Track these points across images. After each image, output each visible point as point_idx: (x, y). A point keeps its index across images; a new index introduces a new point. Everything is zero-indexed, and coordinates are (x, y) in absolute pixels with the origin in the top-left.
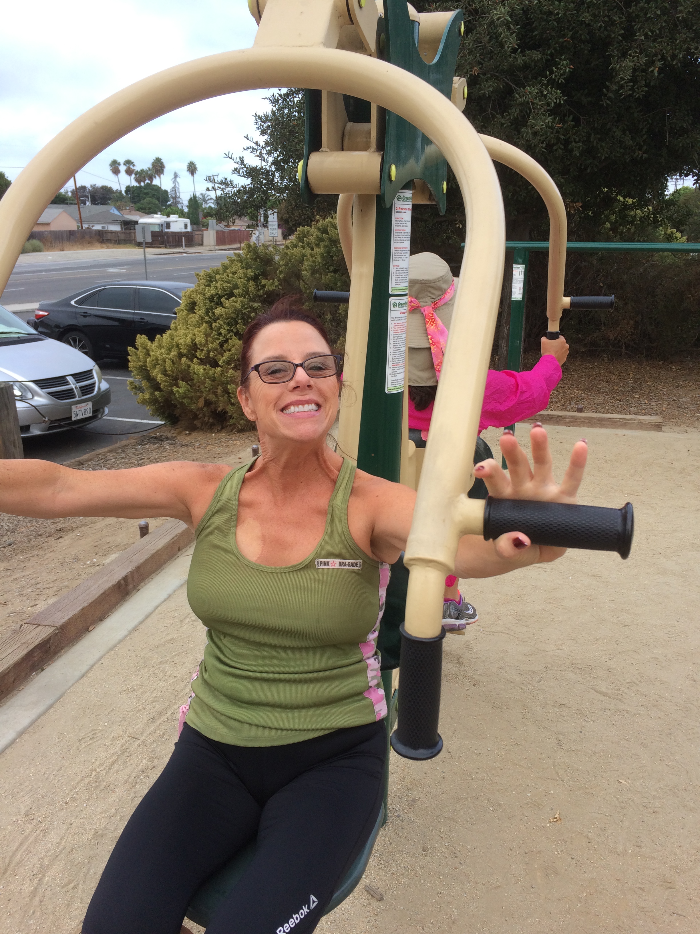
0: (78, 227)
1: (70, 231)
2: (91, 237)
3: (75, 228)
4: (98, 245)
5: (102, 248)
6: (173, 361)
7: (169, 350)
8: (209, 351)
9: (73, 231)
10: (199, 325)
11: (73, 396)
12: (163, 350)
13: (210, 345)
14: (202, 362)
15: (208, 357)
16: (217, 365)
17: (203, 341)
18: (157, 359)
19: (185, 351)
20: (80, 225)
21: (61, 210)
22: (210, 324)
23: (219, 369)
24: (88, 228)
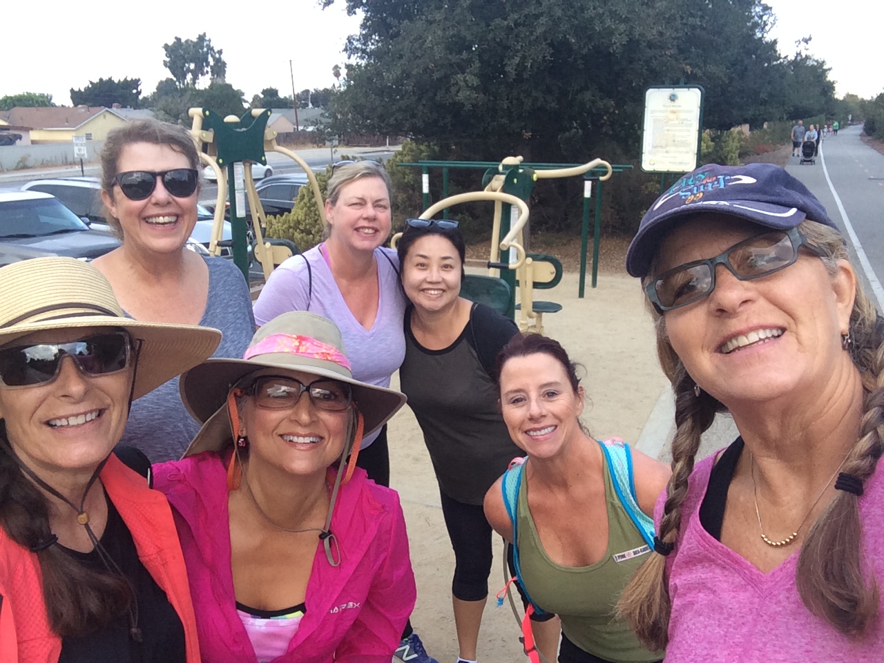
0: (295, 129)
1: (286, 133)
2: (305, 138)
3: (292, 131)
4: (311, 145)
5: (313, 147)
6: (284, 231)
7: (284, 224)
8: (306, 225)
9: (290, 133)
10: (302, 209)
11: (228, 254)
12: (280, 224)
13: (307, 221)
14: (302, 231)
15: (306, 229)
16: (311, 234)
17: (303, 218)
18: (275, 230)
19: (292, 225)
20: (296, 127)
21: (279, 115)
22: (309, 208)
23: (311, 236)
24: (303, 130)
